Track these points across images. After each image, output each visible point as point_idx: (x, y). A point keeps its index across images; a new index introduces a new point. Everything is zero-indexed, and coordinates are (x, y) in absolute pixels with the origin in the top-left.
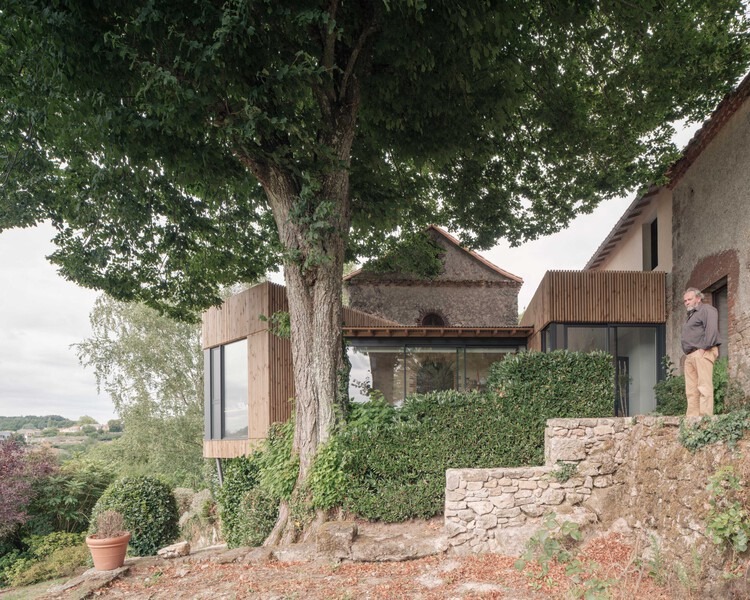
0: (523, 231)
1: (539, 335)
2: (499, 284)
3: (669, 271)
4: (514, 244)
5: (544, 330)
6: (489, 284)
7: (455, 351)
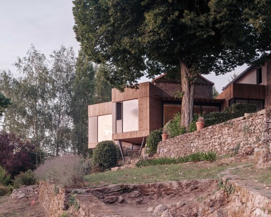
0: (220, 71)
1: (228, 102)
2: (206, 85)
3: (266, 85)
4: (217, 75)
5: (229, 101)
6: (203, 84)
7: (200, 107)
